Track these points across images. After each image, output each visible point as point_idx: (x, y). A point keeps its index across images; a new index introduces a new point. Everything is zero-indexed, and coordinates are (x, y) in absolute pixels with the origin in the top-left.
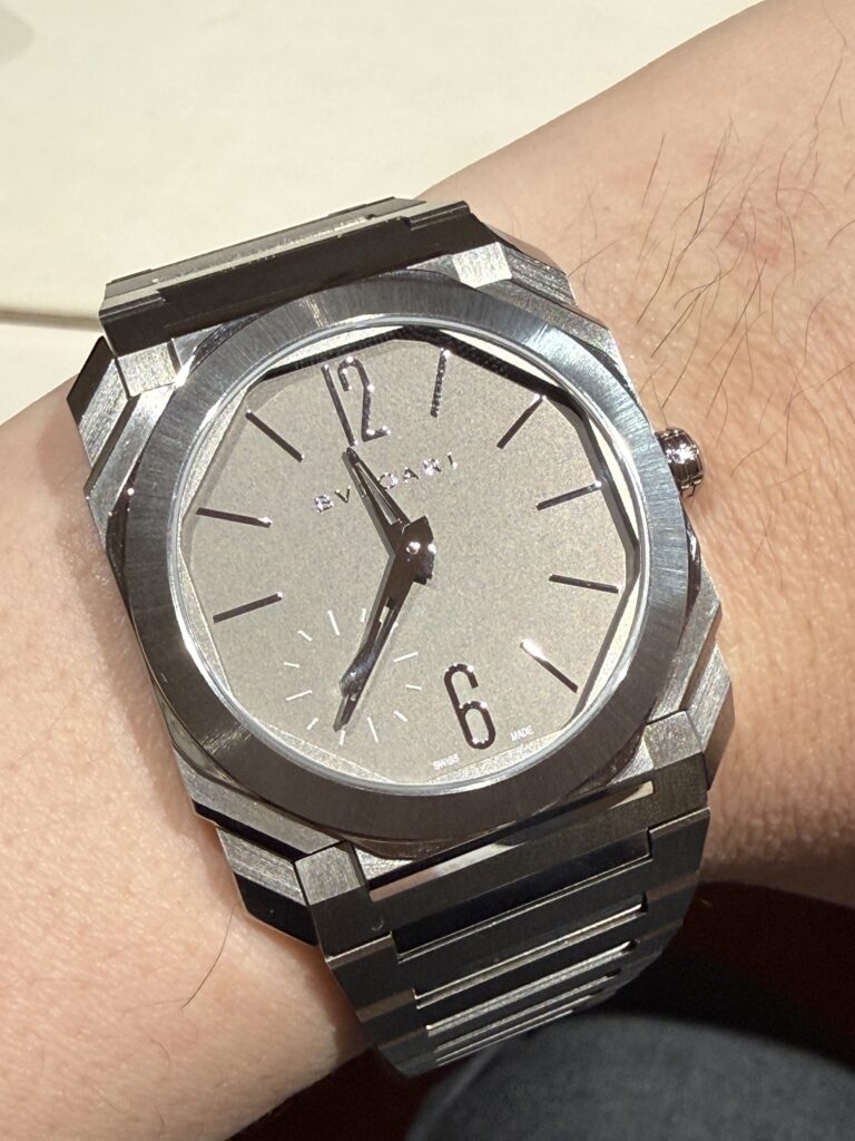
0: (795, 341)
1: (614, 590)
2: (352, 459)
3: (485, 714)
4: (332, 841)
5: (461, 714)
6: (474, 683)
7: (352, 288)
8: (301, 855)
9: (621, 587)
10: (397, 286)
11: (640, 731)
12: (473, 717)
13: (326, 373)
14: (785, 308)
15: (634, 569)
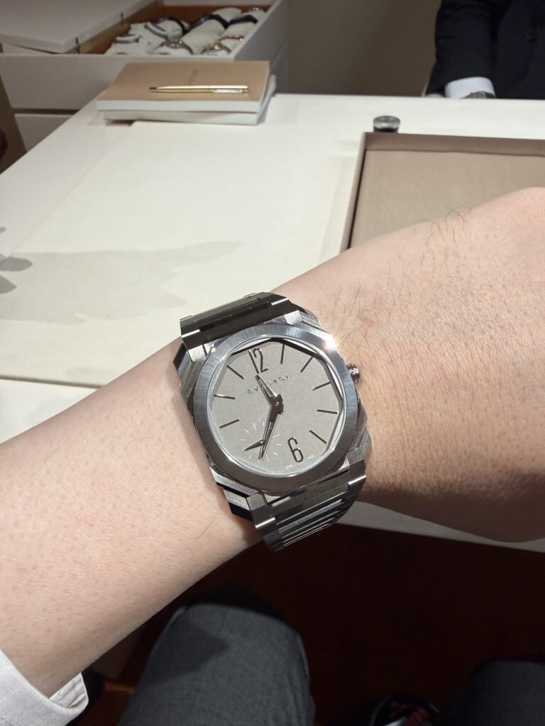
0: (376, 351)
1: (336, 413)
2: (258, 378)
3: (300, 451)
4: (257, 492)
5: (293, 452)
6: (296, 443)
7: (256, 327)
8: (248, 496)
9: (338, 412)
10: (269, 325)
11: (345, 455)
12: (297, 453)
13: (250, 353)
14: (374, 341)
15: (342, 407)
